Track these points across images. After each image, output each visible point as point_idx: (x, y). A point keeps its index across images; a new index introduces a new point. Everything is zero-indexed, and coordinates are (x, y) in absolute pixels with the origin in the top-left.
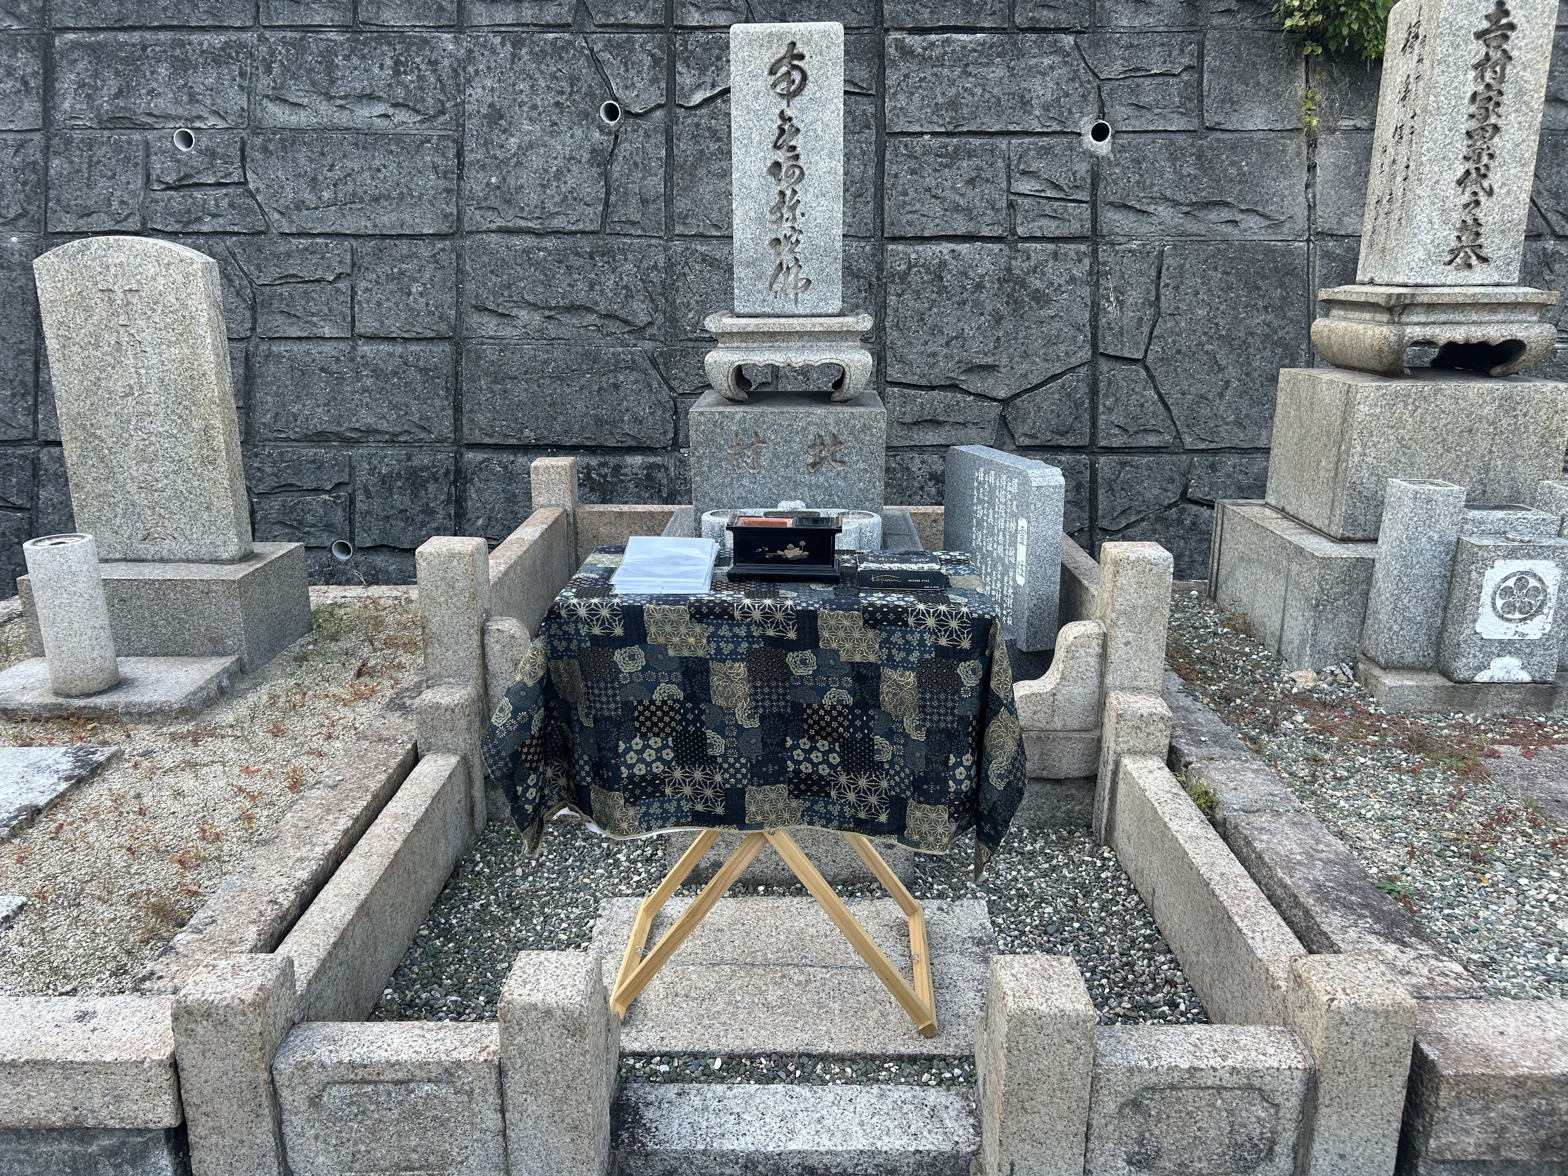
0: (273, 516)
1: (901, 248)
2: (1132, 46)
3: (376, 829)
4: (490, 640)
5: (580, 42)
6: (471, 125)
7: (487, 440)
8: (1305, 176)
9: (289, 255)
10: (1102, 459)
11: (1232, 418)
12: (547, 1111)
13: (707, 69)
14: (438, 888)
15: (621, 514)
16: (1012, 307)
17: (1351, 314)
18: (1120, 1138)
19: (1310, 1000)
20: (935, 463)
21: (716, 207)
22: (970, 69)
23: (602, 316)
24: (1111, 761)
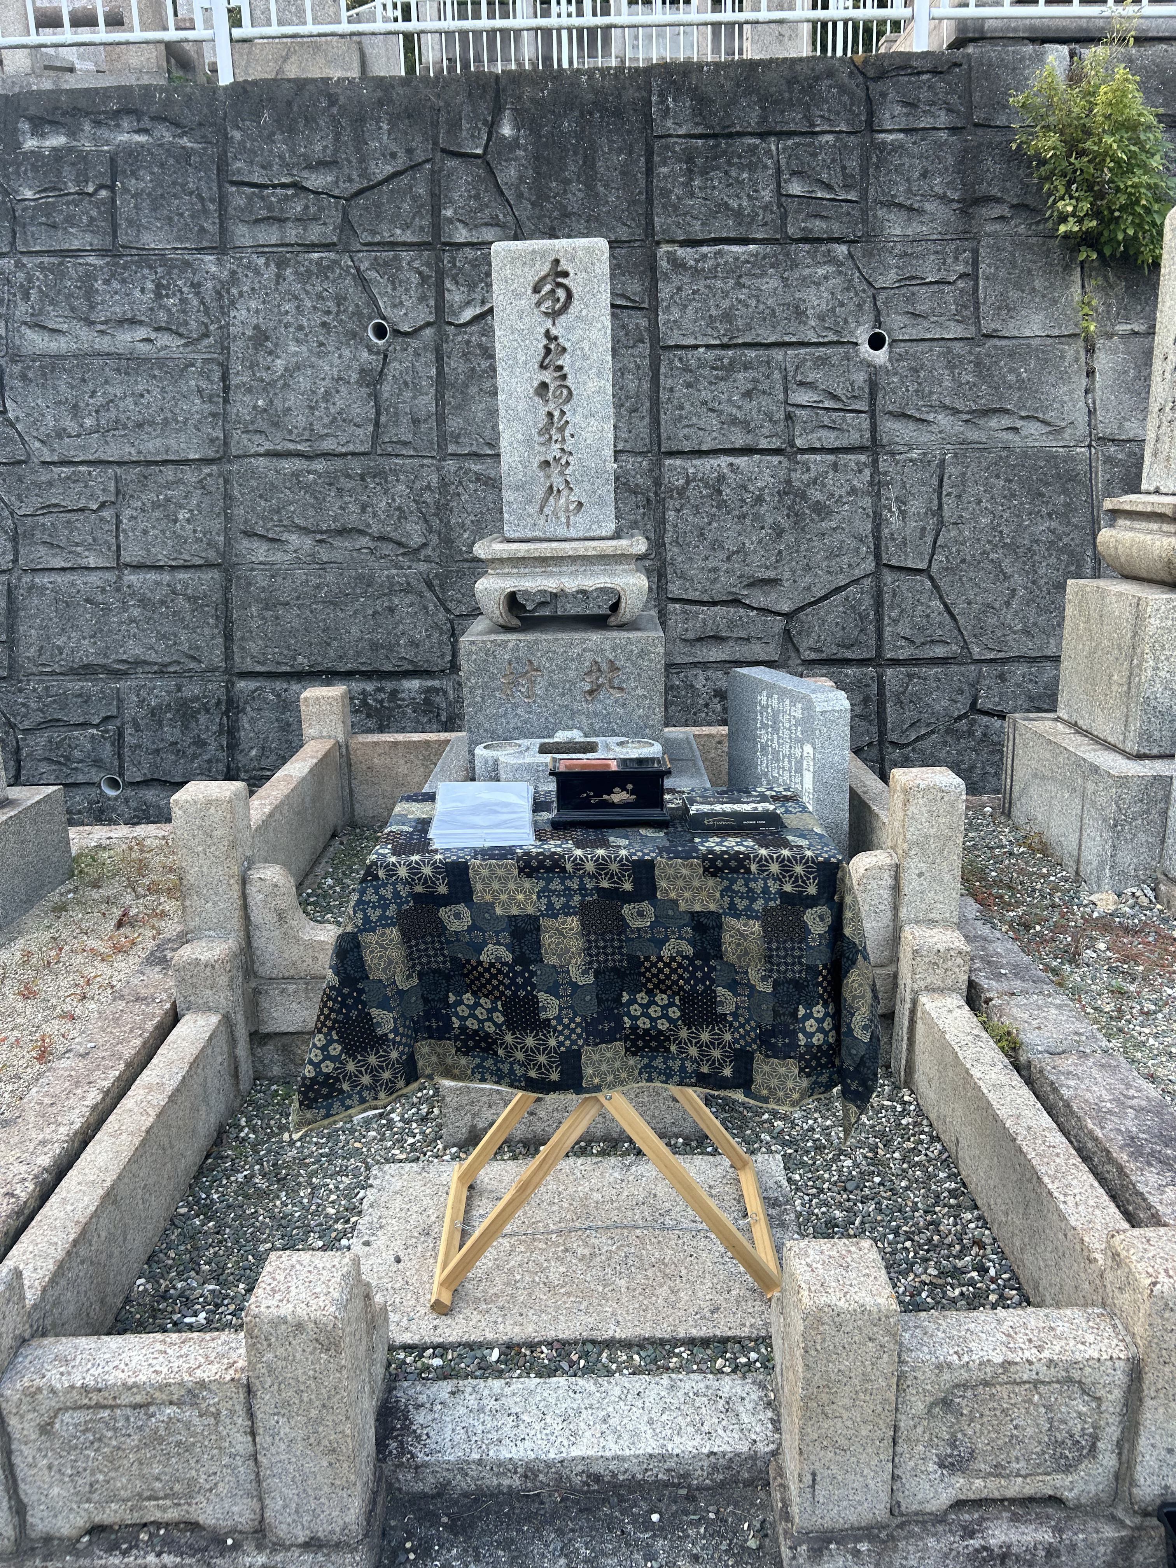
0: (39, 752)
1: (678, 462)
2: (906, 254)
3: (127, 1102)
4: (252, 890)
5: (346, 261)
6: (236, 348)
7: (260, 668)
8: (1084, 381)
9: (50, 484)
10: (889, 672)
11: (1019, 627)
12: (302, 1433)
13: (476, 286)
14: (198, 1160)
15: (396, 744)
16: (793, 519)
17: (1137, 525)
18: (931, 1440)
19: (1129, 1283)
20: (719, 679)
21: (489, 425)
22: (743, 280)
23: (374, 539)
24: (908, 999)
